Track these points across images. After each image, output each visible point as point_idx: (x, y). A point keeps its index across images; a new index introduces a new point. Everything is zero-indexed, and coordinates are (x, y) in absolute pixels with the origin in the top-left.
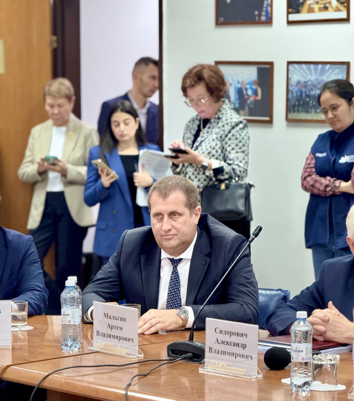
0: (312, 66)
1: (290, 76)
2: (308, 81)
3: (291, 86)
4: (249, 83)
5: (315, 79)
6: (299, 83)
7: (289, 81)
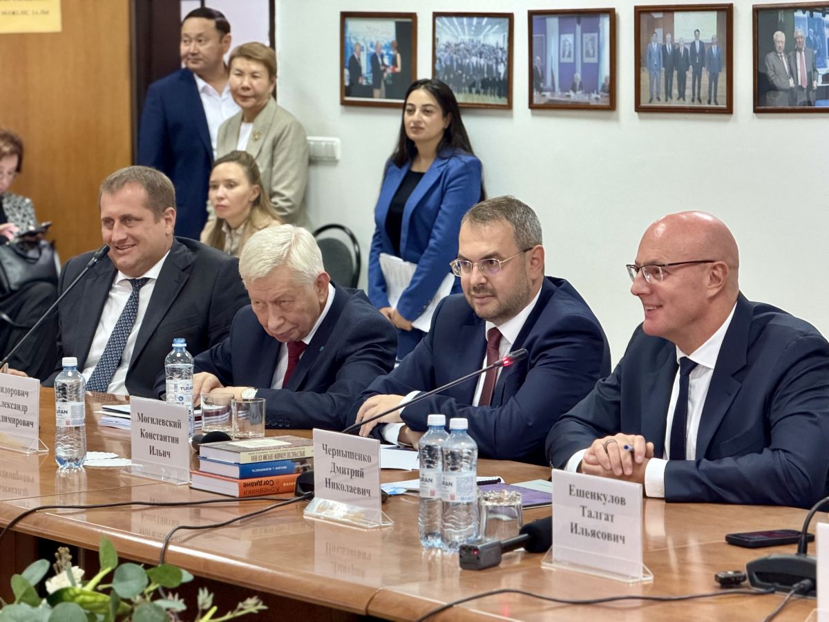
0: (465, 20)
1: (437, 36)
2: (461, 43)
3: (439, 52)
4: (386, 47)
5: (469, 40)
6: (448, 46)
7: (436, 43)
